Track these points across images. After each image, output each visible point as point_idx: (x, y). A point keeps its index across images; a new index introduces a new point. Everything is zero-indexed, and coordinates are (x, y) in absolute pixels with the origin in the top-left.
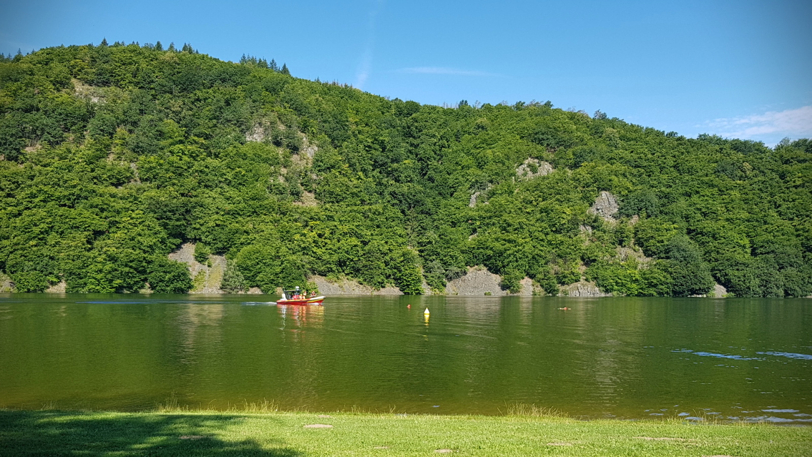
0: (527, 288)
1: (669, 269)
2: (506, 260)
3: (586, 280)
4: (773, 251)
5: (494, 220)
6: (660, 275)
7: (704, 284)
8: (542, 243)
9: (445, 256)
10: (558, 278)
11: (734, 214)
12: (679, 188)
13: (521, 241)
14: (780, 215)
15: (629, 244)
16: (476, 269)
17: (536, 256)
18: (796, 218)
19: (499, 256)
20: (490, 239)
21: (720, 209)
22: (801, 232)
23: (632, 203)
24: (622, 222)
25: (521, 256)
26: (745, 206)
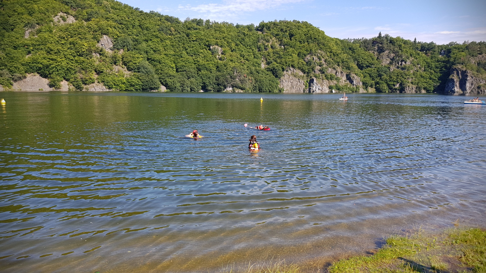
0: (65, 86)
1: (140, 78)
2: (51, 71)
3: (98, 82)
4: (185, 70)
5: (42, 47)
6: (135, 81)
7: (156, 85)
8: (72, 61)
9: (11, 67)
10: (83, 81)
11: (168, 52)
12: (142, 37)
13: (59, 59)
14: (187, 53)
15: (119, 64)
16: (32, 75)
17: (69, 69)
18: (194, 56)
19: (46, 68)
20: (40, 58)
21: (162, 49)
22: (196, 62)
23: (120, 43)
24: (115, 53)
25: (60, 68)
26: (172, 48)
